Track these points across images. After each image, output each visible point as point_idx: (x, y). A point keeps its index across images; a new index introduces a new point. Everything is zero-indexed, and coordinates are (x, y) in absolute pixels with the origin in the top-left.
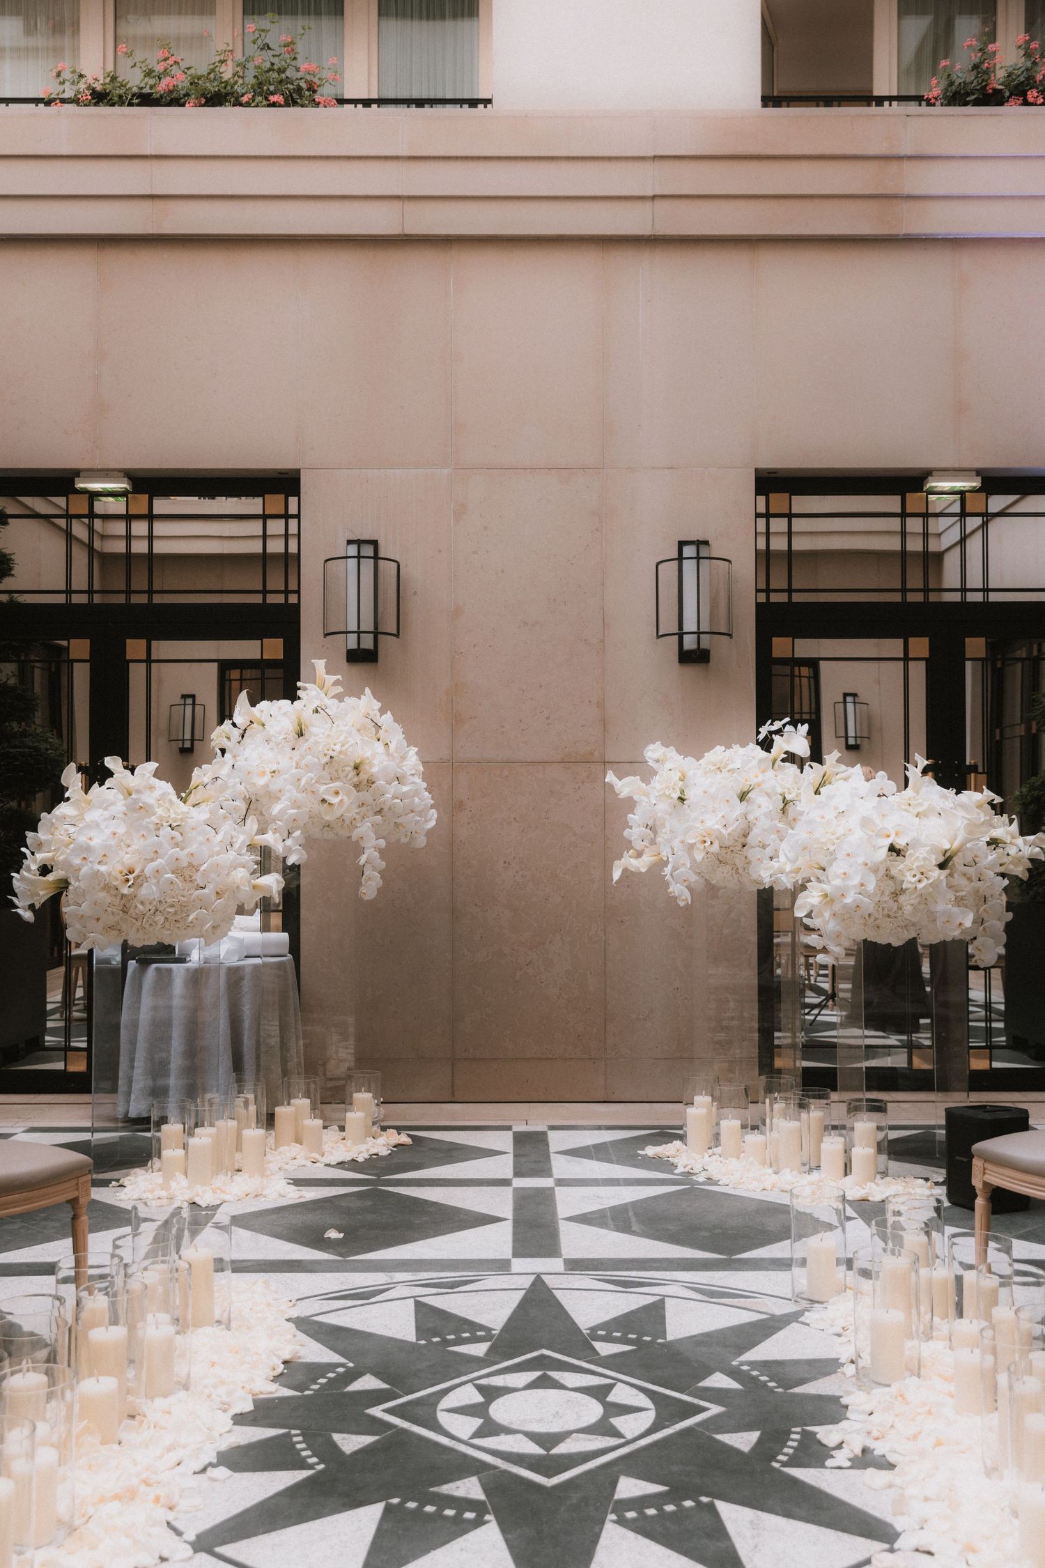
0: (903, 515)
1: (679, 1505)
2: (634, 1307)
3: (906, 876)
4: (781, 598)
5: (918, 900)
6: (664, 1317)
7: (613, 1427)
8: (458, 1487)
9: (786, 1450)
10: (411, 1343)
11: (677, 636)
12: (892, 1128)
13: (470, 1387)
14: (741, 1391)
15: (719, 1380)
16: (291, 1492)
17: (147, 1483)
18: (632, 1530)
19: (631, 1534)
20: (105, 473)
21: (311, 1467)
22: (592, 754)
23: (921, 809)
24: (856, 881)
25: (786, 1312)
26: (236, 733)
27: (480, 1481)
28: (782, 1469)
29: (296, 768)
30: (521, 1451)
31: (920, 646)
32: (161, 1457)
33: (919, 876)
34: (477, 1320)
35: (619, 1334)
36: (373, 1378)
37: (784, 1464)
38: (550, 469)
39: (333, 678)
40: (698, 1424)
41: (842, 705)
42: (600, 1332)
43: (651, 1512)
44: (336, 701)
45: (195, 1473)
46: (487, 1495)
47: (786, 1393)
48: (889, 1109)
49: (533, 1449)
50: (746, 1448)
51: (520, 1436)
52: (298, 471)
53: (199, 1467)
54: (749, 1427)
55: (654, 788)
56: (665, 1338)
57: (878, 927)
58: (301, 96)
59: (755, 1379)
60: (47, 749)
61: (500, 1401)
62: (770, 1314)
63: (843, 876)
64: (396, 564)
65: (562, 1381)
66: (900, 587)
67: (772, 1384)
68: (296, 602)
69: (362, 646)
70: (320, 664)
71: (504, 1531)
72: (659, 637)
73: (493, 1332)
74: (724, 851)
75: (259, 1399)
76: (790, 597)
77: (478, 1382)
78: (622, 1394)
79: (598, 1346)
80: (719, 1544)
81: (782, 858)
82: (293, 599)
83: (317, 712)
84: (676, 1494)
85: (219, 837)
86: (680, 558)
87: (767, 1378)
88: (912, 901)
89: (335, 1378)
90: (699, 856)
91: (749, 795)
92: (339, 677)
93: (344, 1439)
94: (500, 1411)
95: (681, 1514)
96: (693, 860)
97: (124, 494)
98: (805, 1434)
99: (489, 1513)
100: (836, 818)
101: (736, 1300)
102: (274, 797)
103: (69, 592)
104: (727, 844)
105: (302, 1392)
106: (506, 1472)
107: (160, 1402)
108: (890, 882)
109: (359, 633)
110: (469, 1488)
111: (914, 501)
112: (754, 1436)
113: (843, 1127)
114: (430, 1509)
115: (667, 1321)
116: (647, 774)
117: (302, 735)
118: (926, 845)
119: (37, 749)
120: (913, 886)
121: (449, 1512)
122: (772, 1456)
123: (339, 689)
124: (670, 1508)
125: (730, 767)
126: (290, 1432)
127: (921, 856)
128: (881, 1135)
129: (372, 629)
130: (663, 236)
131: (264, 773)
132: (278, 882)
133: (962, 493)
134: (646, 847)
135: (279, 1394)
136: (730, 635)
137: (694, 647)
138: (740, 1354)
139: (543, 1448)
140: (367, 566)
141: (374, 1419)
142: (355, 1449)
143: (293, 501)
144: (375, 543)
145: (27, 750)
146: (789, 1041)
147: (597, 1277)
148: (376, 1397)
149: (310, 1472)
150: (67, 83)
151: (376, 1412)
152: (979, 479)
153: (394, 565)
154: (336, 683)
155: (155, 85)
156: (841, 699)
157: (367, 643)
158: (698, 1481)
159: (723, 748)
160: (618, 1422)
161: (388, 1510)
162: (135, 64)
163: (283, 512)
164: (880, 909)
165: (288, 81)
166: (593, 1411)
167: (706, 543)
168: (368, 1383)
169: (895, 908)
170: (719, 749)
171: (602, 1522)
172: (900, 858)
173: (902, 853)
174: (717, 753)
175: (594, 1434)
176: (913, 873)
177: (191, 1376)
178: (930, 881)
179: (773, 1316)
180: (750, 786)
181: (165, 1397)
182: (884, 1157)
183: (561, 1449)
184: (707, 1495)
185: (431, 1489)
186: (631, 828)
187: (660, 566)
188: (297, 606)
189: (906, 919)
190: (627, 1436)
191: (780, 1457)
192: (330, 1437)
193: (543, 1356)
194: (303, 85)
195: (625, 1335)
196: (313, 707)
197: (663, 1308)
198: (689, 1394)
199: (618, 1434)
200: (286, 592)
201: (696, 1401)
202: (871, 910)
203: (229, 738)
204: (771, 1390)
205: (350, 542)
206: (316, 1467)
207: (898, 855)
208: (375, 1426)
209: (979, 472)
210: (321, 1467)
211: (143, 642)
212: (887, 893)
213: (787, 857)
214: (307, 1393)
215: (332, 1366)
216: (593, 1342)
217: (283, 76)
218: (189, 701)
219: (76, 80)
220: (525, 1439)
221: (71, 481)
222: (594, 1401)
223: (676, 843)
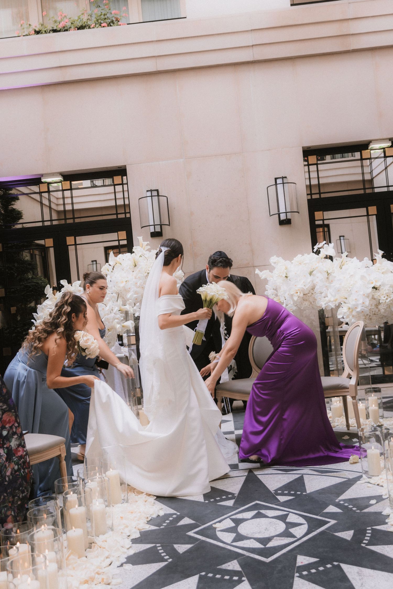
0: (362, 159)
1: (325, 567)
2: (291, 480)
3: (381, 297)
4: (317, 196)
5: (386, 307)
6: (304, 483)
7: (291, 533)
8: (229, 565)
9: (366, 538)
10: (202, 502)
11: (278, 215)
12: (384, 398)
13: (228, 519)
14: (342, 513)
15: (332, 509)
16: (159, 572)
17: (98, 574)
18: (307, 580)
19: (306, 582)
20: (53, 175)
21: (166, 560)
22: (249, 264)
23: (383, 271)
24: (361, 301)
25: (354, 477)
26: (111, 268)
27: (238, 561)
28: (366, 547)
29: (135, 279)
30: (253, 547)
31: (373, 210)
32: (104, 561)
33: (386, 297)
34: (227, 490)
35: (287, 492)
36: (188, 519)
37: (367, 544)
38: (222, 155)
39: (146, 243)
40: (327, 529)
41: (339, 241)
42: (279, 492)
43: (313, 571)
44: (148, 252)
45: (118, 567)
46: (242, 568)
47: (361, 512)
48: (382, 391)
49: (258, 545)
50: (349, 539)
51: (252, 540)
52: (125, 166)
53: (119, 564)
54: (348, 529)
55: (275, 273)
56: (306, 492)
57: (371, 319)
58: (113, 23)
59: (347, 507)
60: (41, 283)
61: (242, 525)
62: (348, 478)
63: (355, 300)
64: (166, 198)
65: (266, 514)
66: (363, 188)
67: (354, 509)
68: (129, 216)
70: (140, 238)
71: (251, 585)
72: (271, 216)
73: (235, 495)
74: (305, 296)
75: (142, 531)
76: (320, 196)
77: (232, 517)
78: (292, 518)
79: (279, 497)
80: (346, 584)
81: (329, 296)
82: (128, 215)
83: (141, 256)
84: (322, 562)
85: (107, 308)
86: (276, 184)
87: (352, 506)
88: (384, 308)
89: (172, 520)
90: (296, 298)
91: (313, 273)
92: (148, 242)
93: (179, 547)
94: (243, 529)
95: (326, 571)
96: (293, 300)
97: (61, 182)
98: (372, 530)
99: (244, 577)
100: (350, 277)
101: (333, 473)
102: (127, 291)
103: (43, 221)
104: (306, 292)
105: (160, 527)
106: (248, 557)
107: (101, 537)
108: (374, 300)
110: (234, 565)
111: (365, 154)
112: (351, 533)
113: (364, 399)
114: (218, 576)
115: (306, 485)
116: (272, 269)
117: (136, 266)
118: (388, 285)
119: (38, 283)
120: (384, 301)
121: (227, 577)
122: (361, 541)
123: (149, 247)
124: (321, 568)
125: (304, 262)
126: (156, 545)
127: (387, 289)
128: (379, 401)
129: (159, 223)
130: (257, 60)
131: (123, 282)
132: (132, 324)
133: (384, 148)
134: (274, 297)
135: (150, 529)
136: (298, 212)
137: (285, 218)
138: (339, 497)
139: (263, 545)
140: (155, 199)
141: (190, 537)
142: (184, 551)
143: (125, 177)
144: (157, 191)
145: (34, 284)
146: (335, 368)
147: (274, 468)
148: (190, 527)
149: (166, 563)
150: (25, 29)
151: (191, 533)
152: (390, 142)
154: (147, 245)
155: (58, 25)
156: (339, 238)
157: (158, 229)
158: (331, 555)
159: (301, 255)
160: (292, 530)
161: (201, 578)
162: (50, 19)
163: (121, 183)
164: (371, 312)
165: (108, 18)
166: (281, 527)
167: (286, 177)
168: (186, 521)
169: (377, 311)
170: (299, 256)
171: (293, 578)
172: (377, 291)
173: (378, 289)
174: (299, 258)
175: (283, 537)
176: (384, 296)
177: (114, 524)
178: (391, 299)
179: (349, 479)
180: (314, 269)
181: (104, 535)
182: (381, 410)
183: (270, 545)
184: (336, 562)
185: (218, 567)
186: (267, 290)
187: (268, 189)
188: (130, 218)
189: (382, 315)
190: (297, 537)
191: (365, 542)
192: (173, 546)
193: (257, 504)
194: (114, 19)
195: (289, 492)
196: (140, 255)
197: (303, 479)
198: (320, 516)
199: (293, 536)
200: (125, 213)
201: (324, 519)
202: (368, 313)
203: (108, 270)
204: (354, 511)
205: (147, 191)
206: (168, 560)
207: (376, 290)
208: (191, 540)
209: (390, 139)
210: (170, 560)
211: (73, 237)
212: (373, 305)
213: (331, 294)
214: (162, 527)
215: (171, 515)
216: (277, 496)
217: (106, 17)
218: (95, 263)
219: (28, 27)
220: (255, 541)
221: (40, 179)
222: (281, 522)
223: (286, 295)
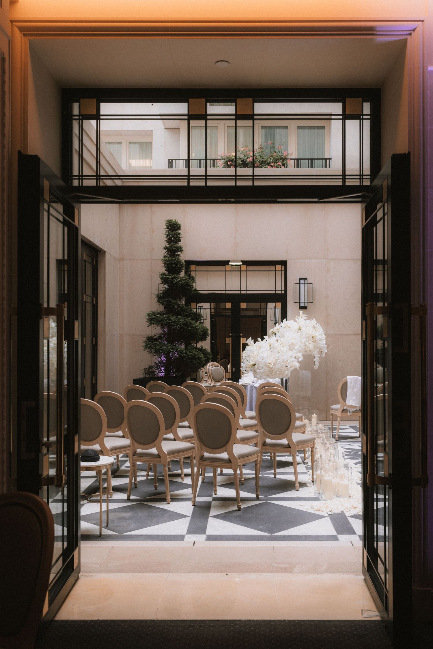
69: (305, 306)
109: (304, 302)
153: (312, 284)
